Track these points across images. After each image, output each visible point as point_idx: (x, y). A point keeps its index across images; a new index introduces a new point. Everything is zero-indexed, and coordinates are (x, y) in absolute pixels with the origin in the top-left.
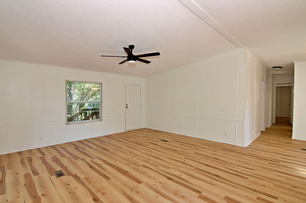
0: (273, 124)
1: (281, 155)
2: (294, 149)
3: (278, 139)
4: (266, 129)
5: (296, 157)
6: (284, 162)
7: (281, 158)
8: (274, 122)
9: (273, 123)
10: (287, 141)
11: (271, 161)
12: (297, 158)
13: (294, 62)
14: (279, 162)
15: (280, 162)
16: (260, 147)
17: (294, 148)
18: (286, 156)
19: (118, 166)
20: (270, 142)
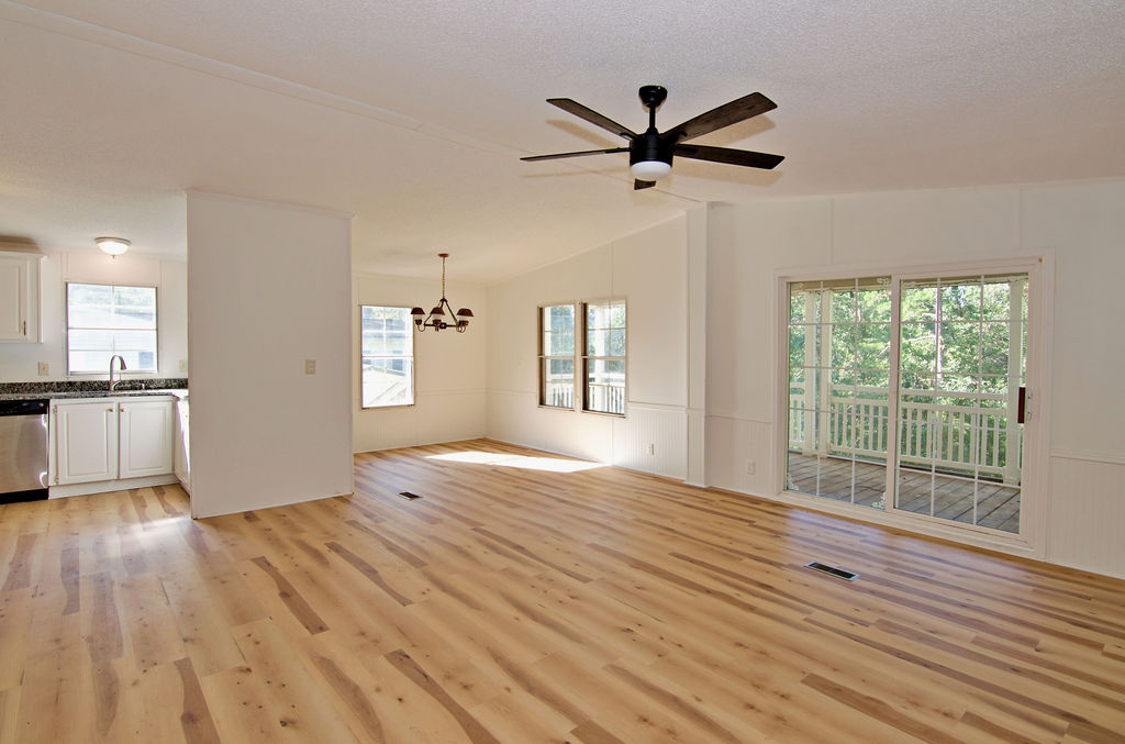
19: (681, 587)
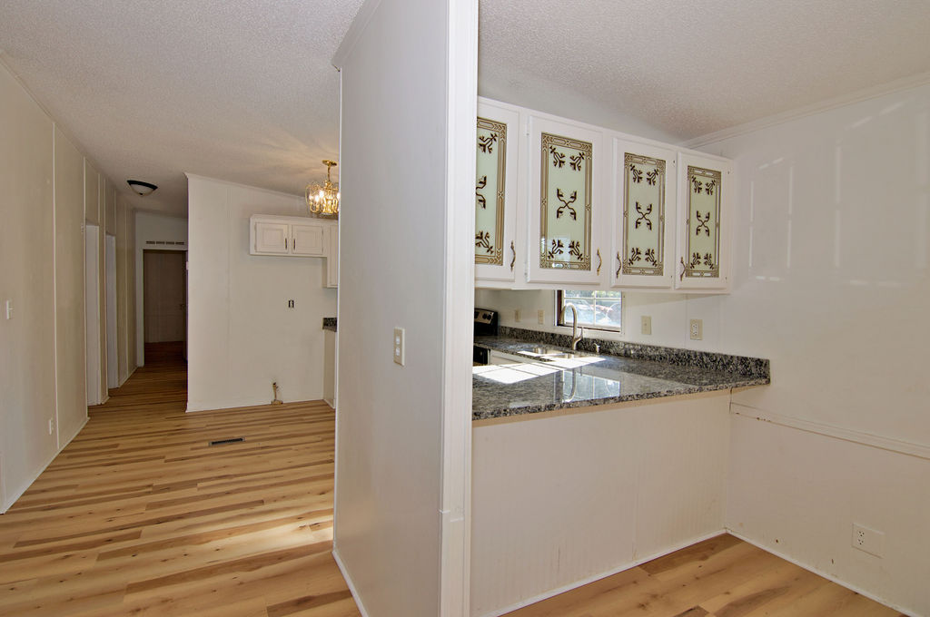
0: (137, 372)
1: (149, 493)
2: (192, 449)
3: (148, 425)
4: (113, 393)
5: (193, 484)
6: (159, 521)
7: (151, 506)
8: (141, 362)
9: (139, 368)
10: (171, 425)
11: (109, 541)
12: (199, 485)
13: (186, 174)
14: (137, 536)
15: (145, 529)
16: (75, 487)
17: (190, 446)
18: (168, 488)
20: (117, 446)
